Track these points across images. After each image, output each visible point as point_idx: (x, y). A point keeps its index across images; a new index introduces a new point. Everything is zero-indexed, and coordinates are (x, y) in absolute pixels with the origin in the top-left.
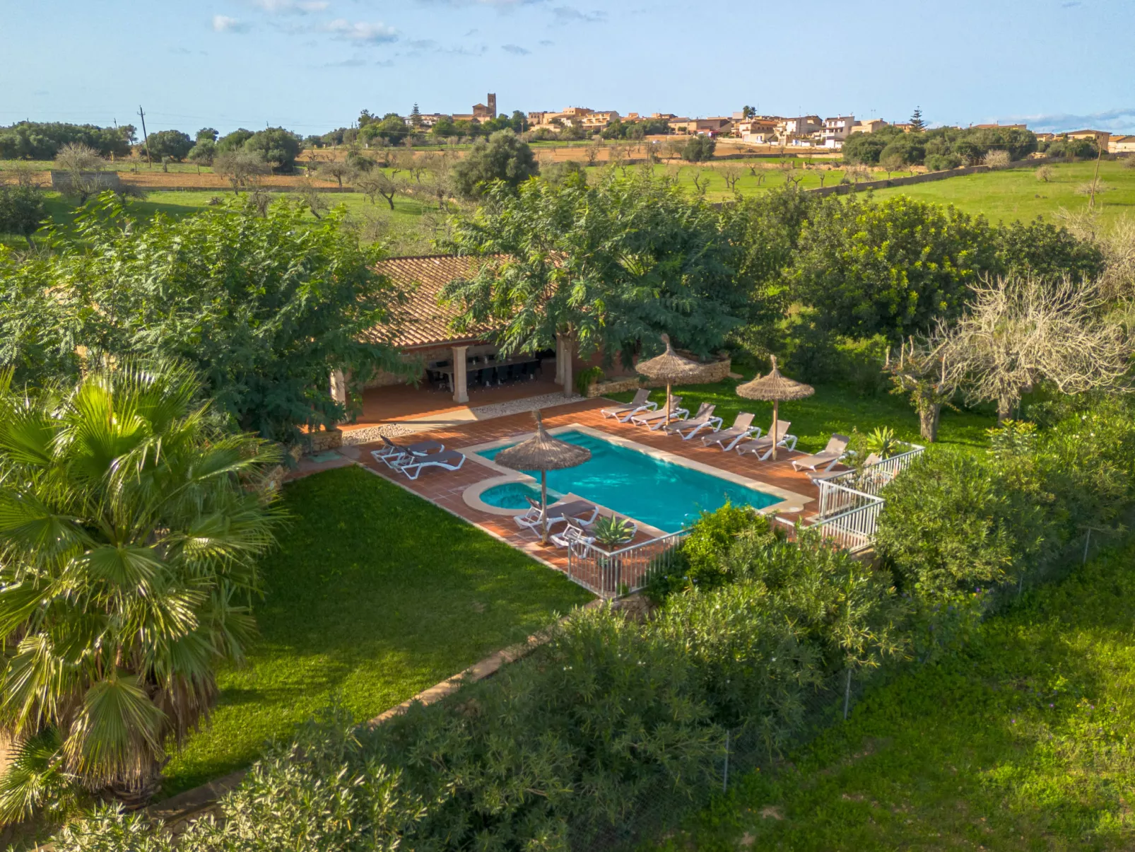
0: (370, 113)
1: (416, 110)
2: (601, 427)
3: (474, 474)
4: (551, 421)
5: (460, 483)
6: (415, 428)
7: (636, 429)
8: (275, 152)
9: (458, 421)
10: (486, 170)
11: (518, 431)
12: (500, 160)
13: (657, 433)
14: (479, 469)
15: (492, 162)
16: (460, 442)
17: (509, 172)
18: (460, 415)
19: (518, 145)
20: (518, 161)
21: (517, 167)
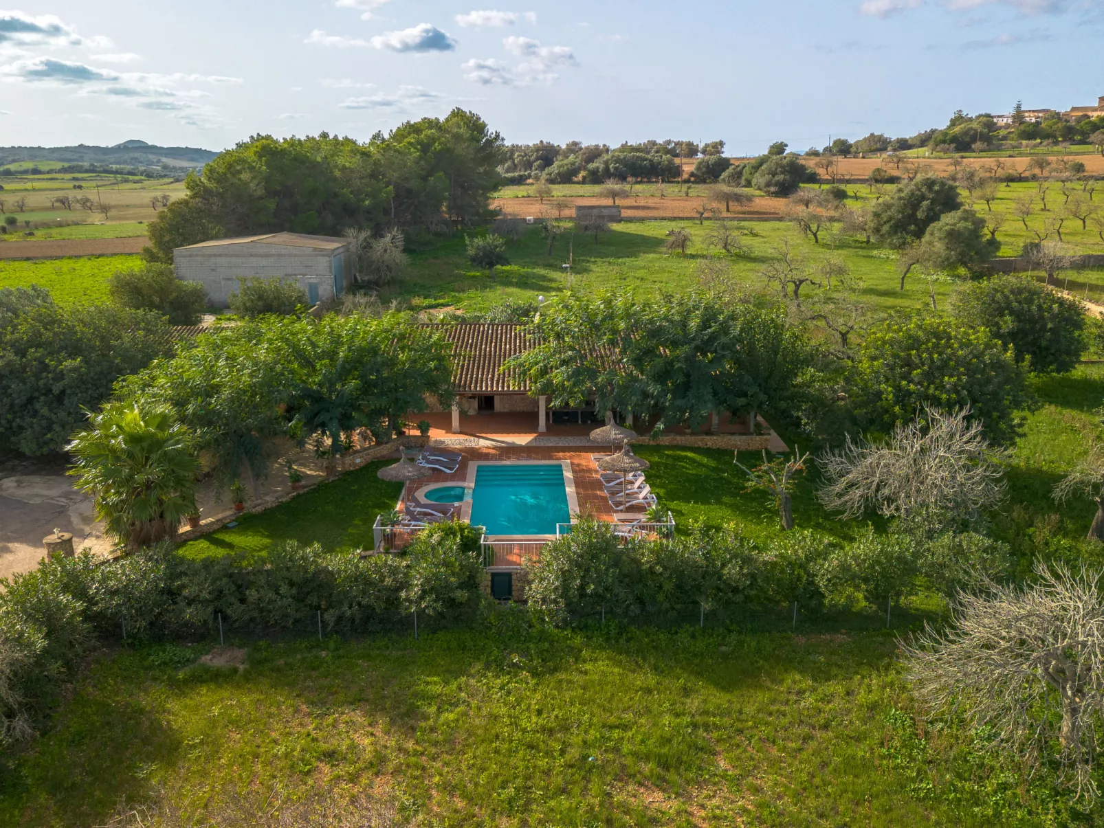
0: (964, 114)
1: (1019, 106)
2: (579, 465)
3: (452, 477)
4: (561, 454)
5: (437, 481)
6: (483, 443)
7: (597, 471)
8: (780, 177)
9: (514, 443)
10: (899, 212)
11: (529, 458)
12: (913, 202)
13: (599, 477)
14: (461, 475)
15: (905, 205)
16: (486, 457)
17: (920, 215)
18: (523, 440)
19: (936, 188)
20: (932, 203)
21: (930, 209)
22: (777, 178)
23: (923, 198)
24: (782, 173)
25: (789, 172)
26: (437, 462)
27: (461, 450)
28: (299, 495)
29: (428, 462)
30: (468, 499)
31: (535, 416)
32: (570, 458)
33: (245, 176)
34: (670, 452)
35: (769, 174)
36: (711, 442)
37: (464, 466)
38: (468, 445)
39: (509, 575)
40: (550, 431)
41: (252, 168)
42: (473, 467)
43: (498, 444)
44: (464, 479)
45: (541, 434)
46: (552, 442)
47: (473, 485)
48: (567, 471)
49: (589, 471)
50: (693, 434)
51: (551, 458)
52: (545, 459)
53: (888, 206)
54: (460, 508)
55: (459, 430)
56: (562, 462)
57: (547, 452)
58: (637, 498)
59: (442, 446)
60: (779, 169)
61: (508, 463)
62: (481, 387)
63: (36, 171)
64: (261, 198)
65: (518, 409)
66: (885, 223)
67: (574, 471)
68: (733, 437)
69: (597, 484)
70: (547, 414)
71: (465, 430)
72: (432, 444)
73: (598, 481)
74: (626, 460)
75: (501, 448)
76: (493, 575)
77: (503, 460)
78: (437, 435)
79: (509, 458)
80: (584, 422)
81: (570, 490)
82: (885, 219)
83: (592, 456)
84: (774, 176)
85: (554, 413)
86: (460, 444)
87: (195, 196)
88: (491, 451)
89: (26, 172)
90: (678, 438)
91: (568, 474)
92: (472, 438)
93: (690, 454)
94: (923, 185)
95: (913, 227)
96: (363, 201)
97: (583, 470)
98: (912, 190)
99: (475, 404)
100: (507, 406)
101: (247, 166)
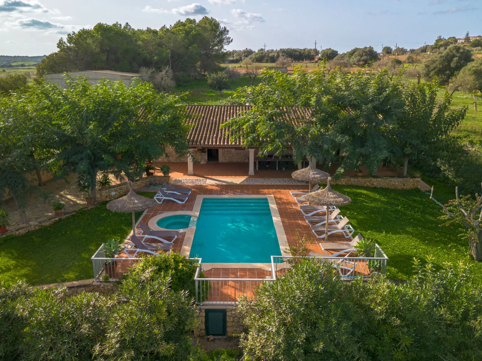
0: (442, 37)
1: (468, 34)
2: (280, 199)
3: (183, 207)
4: (266, 191)
5: (170, 210)
6: (209, 182)
7: (295, 204)
8: (364, 58)
9: (232, 182)
10: (440, 64)
11: (242, 193)
12: (449, 58)
13: (299, 209)
14: (189, 206)
15: (443, 60)
16: (211, 192)
17: (453, 65)
18: (238, 180)
19: (461, 50)
20: (459, 59)
21: (458, 62)
22: (363, 58)
23: (454, 56)
24: (366, 55)
25: (369, 55)
26: (173, 195)
27: (193, 187)
28: (60, 220)
29: (165, 194)
30: (193, 227)
31: (247, 165)
32: (273, 193)
33: (89, 41)
34: (348, 190)
35: (359, 56)
36: (376, 182)
37: (192, 199)
38: (198, 183)
39: (224, 312)
40: (257, 174)
41: (93, 37)
42: (200, 199)
43: (220, 183)
44: (191, 209)
45: (251, 177)
46: (259, 182)
47: (198, 214)
48: (273, 204)
49: (289, 203)
50: (363, 177)
51: (258, 193)
52: (254, 194)
53: (434, 62)
54: (184, 234)
55: (192, 173)
56: (267, 196)
57: (256, 189)
58: (336, 228)
59: (180, 184)
60: (364, 54)
61: (226, 196)
62: (208, 142)
63: (23, 65)
64: (98, 53)
65: (235, 161)
66: (432, 70)
67: (278, 204)
68: (393, 180)
69: (297, 215)
70: (255, 163)
71: (197, 173)
72: (172, 182)
73: (299, 212)
74: (331, 195)
75: (221, 185)
76: (207, 311)
77: (223, 194)
78: (176, 176)
79: (227, 193)
80: (280, 168)
81: (276, 219)
82: (432, 68)
83: (291, 192)
84: (361, 57)
85: (259, 162)
86: (192, 182)
87: (61, 51)
88: (214, 188)
89: (18, 66)
90: (352, 179)
91: (273, 206)
92: (201, 179)
93: (364, 192)
94: (454, 49)
95: (448, 72)
96: (153, 57)
97: (284, 203)
98: (447, 52)
99: (205, 156)
100: (227, 158)
101: (89, 36)
